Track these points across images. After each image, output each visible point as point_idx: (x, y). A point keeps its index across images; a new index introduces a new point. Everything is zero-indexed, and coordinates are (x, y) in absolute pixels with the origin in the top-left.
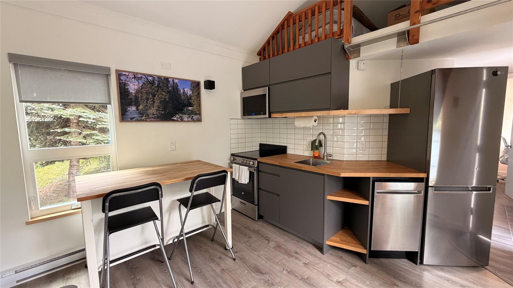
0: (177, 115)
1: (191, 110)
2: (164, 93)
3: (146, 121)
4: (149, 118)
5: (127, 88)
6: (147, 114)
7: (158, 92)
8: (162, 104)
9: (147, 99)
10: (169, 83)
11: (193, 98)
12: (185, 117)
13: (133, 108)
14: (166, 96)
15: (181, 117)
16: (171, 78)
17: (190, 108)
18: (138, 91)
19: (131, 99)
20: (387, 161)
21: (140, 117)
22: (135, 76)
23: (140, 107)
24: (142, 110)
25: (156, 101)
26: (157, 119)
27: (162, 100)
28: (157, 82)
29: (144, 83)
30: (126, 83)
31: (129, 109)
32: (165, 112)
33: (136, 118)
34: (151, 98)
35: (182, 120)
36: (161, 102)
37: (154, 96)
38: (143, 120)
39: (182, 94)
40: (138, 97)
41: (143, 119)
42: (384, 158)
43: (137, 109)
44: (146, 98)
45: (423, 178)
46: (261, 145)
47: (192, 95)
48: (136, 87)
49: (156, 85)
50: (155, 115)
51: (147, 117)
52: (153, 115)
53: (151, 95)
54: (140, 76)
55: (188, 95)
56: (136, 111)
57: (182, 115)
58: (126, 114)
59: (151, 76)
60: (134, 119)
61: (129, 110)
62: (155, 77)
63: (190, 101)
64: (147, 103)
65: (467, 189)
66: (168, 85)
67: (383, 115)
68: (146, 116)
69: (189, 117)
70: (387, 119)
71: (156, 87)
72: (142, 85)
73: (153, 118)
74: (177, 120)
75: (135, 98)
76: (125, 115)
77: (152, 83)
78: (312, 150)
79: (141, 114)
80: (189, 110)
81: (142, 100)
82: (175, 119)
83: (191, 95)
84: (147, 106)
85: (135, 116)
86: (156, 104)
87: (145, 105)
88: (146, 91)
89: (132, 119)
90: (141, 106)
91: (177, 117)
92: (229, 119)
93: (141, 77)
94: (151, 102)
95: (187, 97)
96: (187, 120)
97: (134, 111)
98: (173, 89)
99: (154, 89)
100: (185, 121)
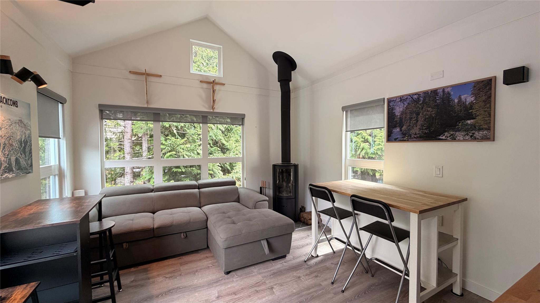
0: (446, 134)
1: (471, 125)
2: (429, 109)
3: (408, 141)
4: (411, 138)
5: (393, 112)
6: (410, 134)
7: (422, 108)
8: (427, 122)
9: (411, 119)
10: (438, 95)
11: (476, 106)
12: (460, 135)
13: (397, 129)
14: (432, 111)
15: (452, 135)
16: (440, 88)
17: (469, 122)
18: (402, 113)
19: (396, 121)
21: (403, 137)
22: (401, 99)
23: (403, 129)
24: (405, 130)
25: (420, 119)
26: (419, 139)
27: (427, 117)
28: (422, 99)
29: (408, 103)
30: (393, 108)
31: (394, 130)
32: (429, 131)
33: (399, 139)
34: (414, 117)
35: (454, 139)
36: (425, 120)
37: (418, 114)
38: (405, 140)
39: (456, 104)
40: (403, 118)
41: (405, 139)
43: (401, 130)
44: (409, 118)
47: (474, 101)
48: (401, 109)
49: (421, 102)
50: (418, 135)
51: (409, 137)
52: (416, 134)
53: (414, 114)
54: (406, 97)
55: (467, 103)
56: (399, 132)
57: (454, 132)
58: (391, 135)
59: (416, 94)
60: (397, 140)
61: (394, 132)
62: (421, 94)
63: (470, 111)
64: (410, 123)
66: (436, 98)
68: (408, 137)
69: (467, 134)
71: (421, 104)
72: (407, 106)
73: (415, 137)
74: (446, 140)
75: (399, 120)
76: (391, 136)
77: (417, 101)
79: (404, 134)
80: (467, 124)
81: (405, 120)
82: (444, 137)
83: (472, 102)
84: (410, 126)
85: (398, 137)
86: (420, 123)
87: (408, 125)
88: (410, 111)
89: (396, 140)
90: (404, 126)
91: (446, 135)
93: (407, 99)
94: (414, 122)
95: (465, 107)
96: (462, 139)
97: (398, 132)
98: (443, 101)
99: (418, 107)
100: (459, 140)
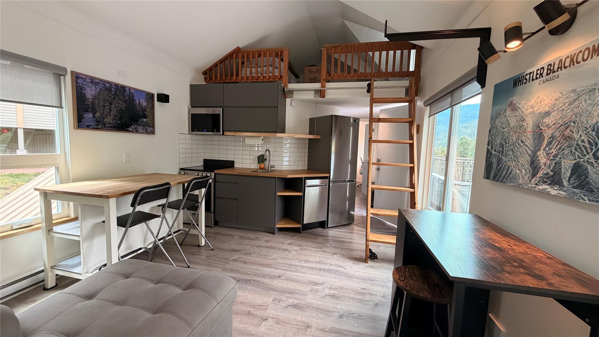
0: (133, 126)
1: (145, 122)
2: (120, 102)
3: (102, 129)
4: (105, 127)
5: (83, 92)
6: (103, 122)
7: (114, 99)
8: (118, 113)
9: (104, 106)
10: (126, 92)
11: (147, 110)
12: (140, 128)
13: (90, 115)
14: (122, 105)
15: (136, 128)
16: (128, 87)
17: (144, 120)
18: (94, 98)
19: (87, 105)
20: (308, 169)
21: (96, 125)
22: (92, 80)
23: (97, 115)
24: (99, 117)
25: (112, 109)
26: (113, 129)
27: (119, 109)
28: (114, 90)
29: (101, 89)
30: (83, 87)
31: (85, 115)
32: (121, 122)
33: (92, 126)
34: (107, 106)
35: (137, 132)
36: (117, 110)
37: (111, 104)
38: (99, 129)
39: (138, 105)
40: (95, 104)
41: (99, 127)
42: (306, 168)
43: (94, 117)
44: (102, 105)
45: (328, 177)
46: (205, 161)
47: (146, 106)
48: (93, 93)
49: (113, 93)
50: (112, 125)
51: (104, 126)
52: (110, 124)
53: (107, 103)
54: (98, 81)
55: (143, 106)
56: (92, 118)
57: (137, 126)
58: (82, 120)
59: (108, 82)
60: (90, 127)
61: (86, 117)
62: (113, 84)
63: (145, 112)
64: (104, 110)
65: (345, 181)
66: (124, 94)
67: (305, 139)
68: (102, 125)
69: (144, 129)
70: (307, 142)
71: (113, 95)
72: (99, 91)
73: (109, 127)
74: (132, 131)
75: (91, 104)
76: (81, 122)
77: (109, 90)
78: (258, 163)
79: (98, 122)
80: (143, 122)
81: (98, 107)
82: (131, 129)
83: (145, 106)
84: (103, 114)
85: (91, 124)
86: (113, 113)
87: (102, 112)
88: (103, 97)
89: (88, 127)
90: (98, 113)
91: (132, 128)
92: (178, 134)
93: (99, 83)
94: (107, 111)
95: (142, 108)
96: (141, 131)
97: (91, 118)
98: (130, 99)
99: (111, 96)
100: (140, 133)
